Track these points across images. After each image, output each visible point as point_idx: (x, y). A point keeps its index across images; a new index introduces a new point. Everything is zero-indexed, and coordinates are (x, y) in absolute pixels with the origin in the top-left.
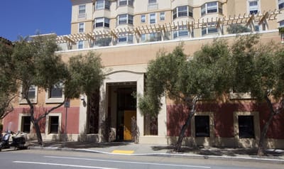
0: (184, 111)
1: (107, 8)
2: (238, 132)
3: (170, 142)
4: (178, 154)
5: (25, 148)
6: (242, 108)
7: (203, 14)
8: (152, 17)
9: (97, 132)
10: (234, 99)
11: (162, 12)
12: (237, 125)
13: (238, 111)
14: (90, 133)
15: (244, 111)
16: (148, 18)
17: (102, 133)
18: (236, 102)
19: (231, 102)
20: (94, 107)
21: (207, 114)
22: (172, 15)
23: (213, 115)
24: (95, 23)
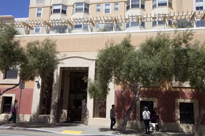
0: (131, 96)
2: (179, 117)
4: (122, 135)
6: (183, 95)
7: (154, 6)
8: (107, 7)
9: (49, 113)
10: (176, 87)
11: (116, 3)
12: (178, 111)
13: (179, 98)
14: (42, 114)
15: (185, 98)
16: (103, 7)
17: (54, 114)
18: (178, 89)
19: (173, 89)
20: (48, 90)
21: (151, 99)
22: (126, 6)
23: (156, 100)
24: (53, 9)
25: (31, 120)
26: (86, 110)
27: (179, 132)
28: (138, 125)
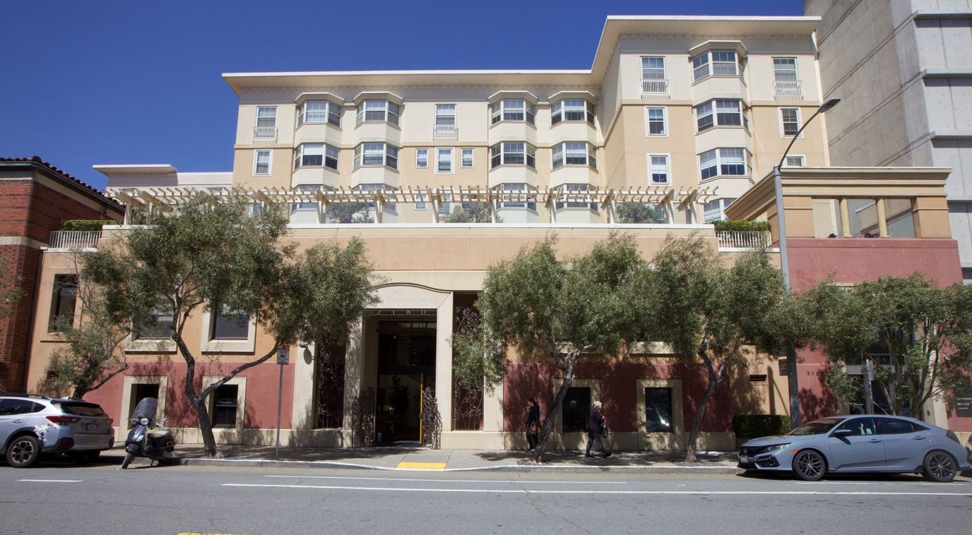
0: (540, 376)
1: (334, 121)
2: (644, 419)
3: (509, 444)
4: (541, 465)
5: (175, 462)
6: (650, 372)
7: (557, 164)
8: (444, 158)
9: (339, 424)
10: (639, 355)
11: (467, 149)
12: (642, 407)
13: (644, 379)
14: (320, 427)
15: (656, 378)
16: (434, 157)
17: (353, 425)
18: (642, 360)
19: (631, 360)
20: (331, 365)
21: (585, 383)
22: (490, 158)
23: (597, 386)
24: (301, 155)
25: (292, 441)
26: (435, 413)
27: (644, 450)
28: (558, 442)
